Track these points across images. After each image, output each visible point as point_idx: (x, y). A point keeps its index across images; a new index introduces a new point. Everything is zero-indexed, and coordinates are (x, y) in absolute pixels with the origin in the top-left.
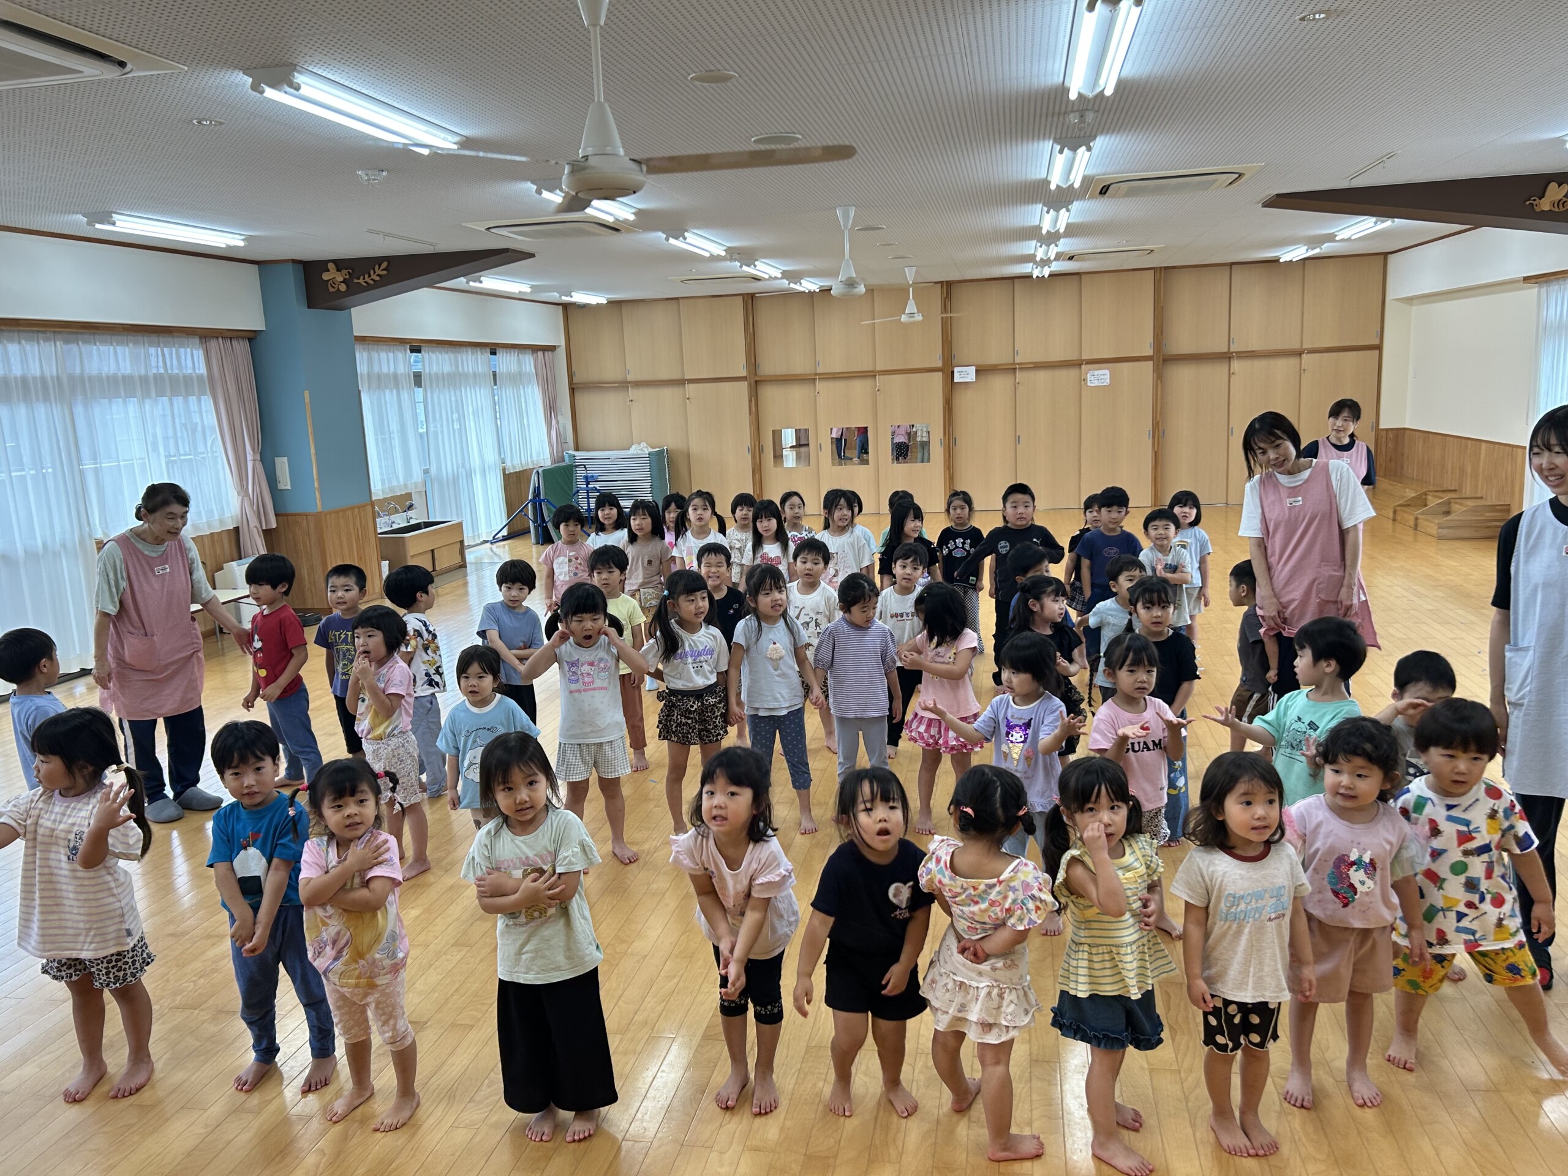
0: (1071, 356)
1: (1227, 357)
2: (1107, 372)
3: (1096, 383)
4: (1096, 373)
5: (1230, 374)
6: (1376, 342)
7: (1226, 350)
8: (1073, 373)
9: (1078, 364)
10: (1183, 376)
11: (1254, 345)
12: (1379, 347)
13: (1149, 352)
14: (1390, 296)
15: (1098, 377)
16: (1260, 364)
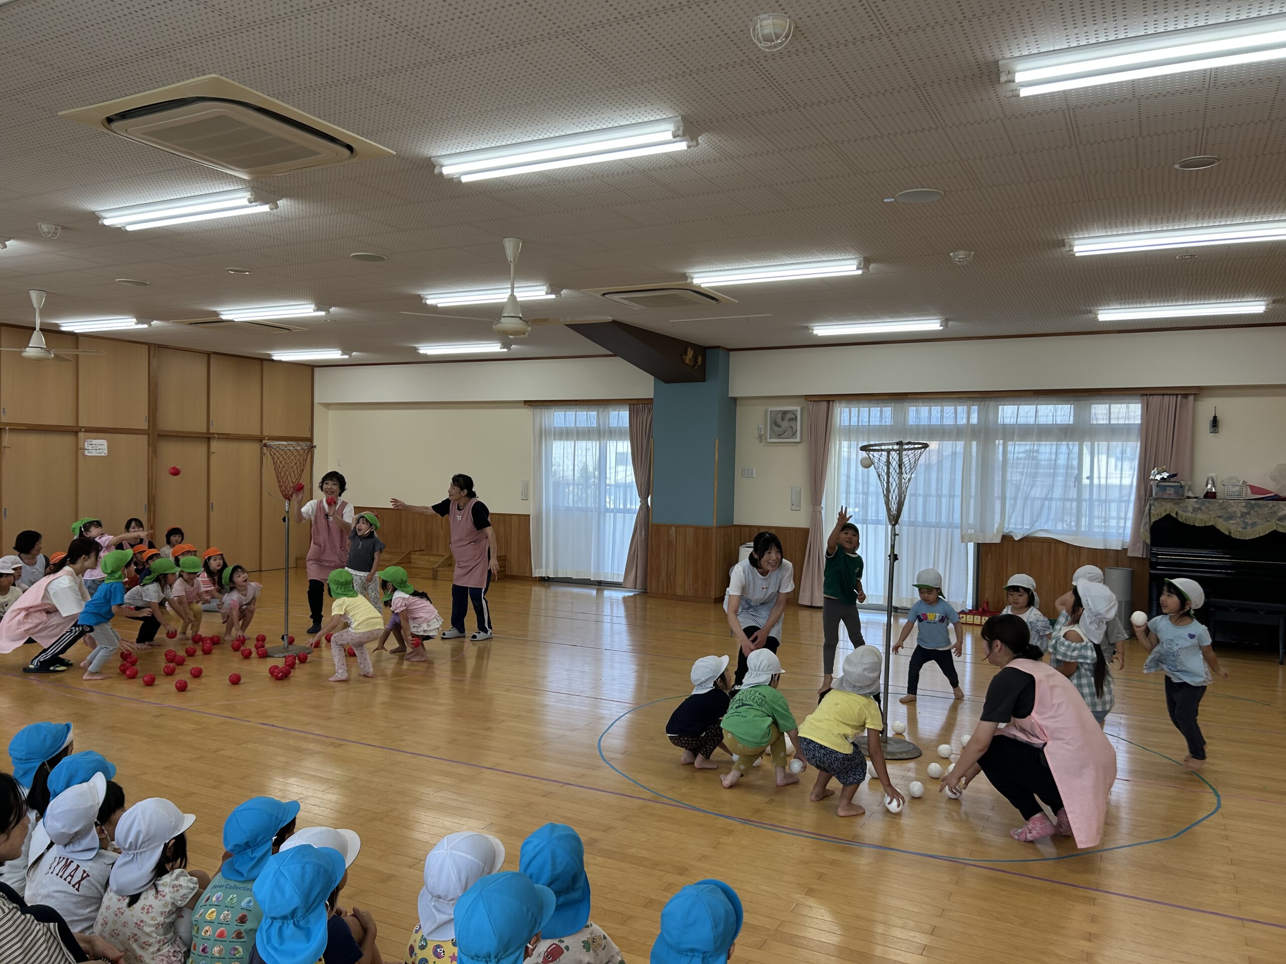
0: (69, 422)
1: (207, 438)
2: (104, 442)
3: (94, 453)
4: (94, 442)
5: (209, 453)
6: (308, 435)
7: (204, 430)
8: (68, 439)
9: (74, 431)
10: (172, 454)
11: (228, 428)
12: (311, 440)
13: (144, 426)
14: (316, 400)
15: (97, 447)
16: (232, 446)
